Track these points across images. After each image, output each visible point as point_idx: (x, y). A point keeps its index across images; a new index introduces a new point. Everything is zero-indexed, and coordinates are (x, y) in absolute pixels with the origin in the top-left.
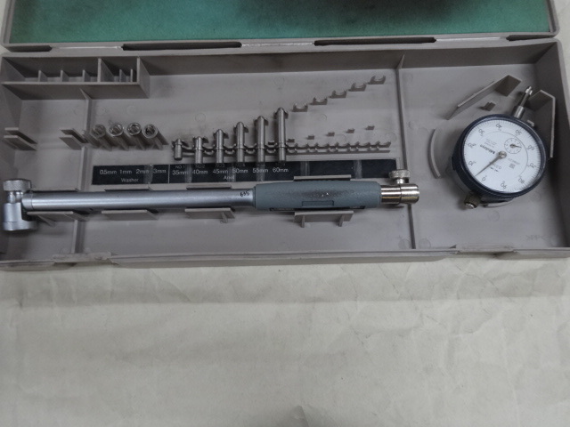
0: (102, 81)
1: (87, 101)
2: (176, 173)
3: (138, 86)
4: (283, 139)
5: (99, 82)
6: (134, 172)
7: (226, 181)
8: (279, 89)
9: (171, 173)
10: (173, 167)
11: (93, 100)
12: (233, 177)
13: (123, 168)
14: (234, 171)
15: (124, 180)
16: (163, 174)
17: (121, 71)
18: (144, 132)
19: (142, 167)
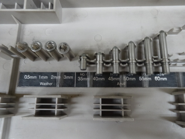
0: (27, 8)
1: (18, 25)
2: (80, 79)
3: (54, 12)
4: (166, 55)
5: (25, 9)
6: (49, 78)
7: (119, 86)
8: (155, 17)
9: (77, 79)
10: (78, 74)
11: (23, 25)
12: (125, 84)
13: (42, 74)
14: (125, 78)
15: (41, 84)
16: (71, 80)
17: (42, 4)
18: (58, 49)
19: (55, 74)
